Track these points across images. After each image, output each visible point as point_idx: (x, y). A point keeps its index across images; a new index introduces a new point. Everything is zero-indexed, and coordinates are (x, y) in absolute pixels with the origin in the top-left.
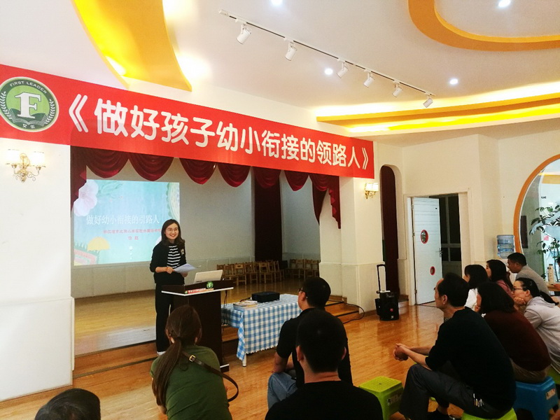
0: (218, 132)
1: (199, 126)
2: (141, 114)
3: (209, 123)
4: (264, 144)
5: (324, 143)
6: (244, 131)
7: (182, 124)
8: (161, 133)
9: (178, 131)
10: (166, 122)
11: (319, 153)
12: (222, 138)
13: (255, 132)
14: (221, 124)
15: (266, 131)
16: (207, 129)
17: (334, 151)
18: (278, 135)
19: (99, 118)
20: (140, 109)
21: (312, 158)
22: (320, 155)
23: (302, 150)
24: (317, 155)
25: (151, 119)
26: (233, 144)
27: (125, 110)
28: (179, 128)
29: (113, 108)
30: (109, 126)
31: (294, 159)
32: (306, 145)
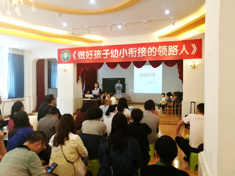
0: (111, 53)
1: (104, 52)
2: (88, 52)
3: (108, 50)
4: (129, 53)
5: (162, 47)
6: (121, 50)
7: (100, 53)
9: (98, 55)
10: (95, 53)
11: (158, 51)
13: (126, 50)
14: (112, 50)
15: (130, 48)
16: (107, 53)
17: (169, 49)
18: (136, 48)
21: (154, 54)
23: (149, 52)
24: (157, 52)
25: (91, 53)
26: (116, 56)
29: (82, 52)
31: (144, 56)
32: (151, 49)
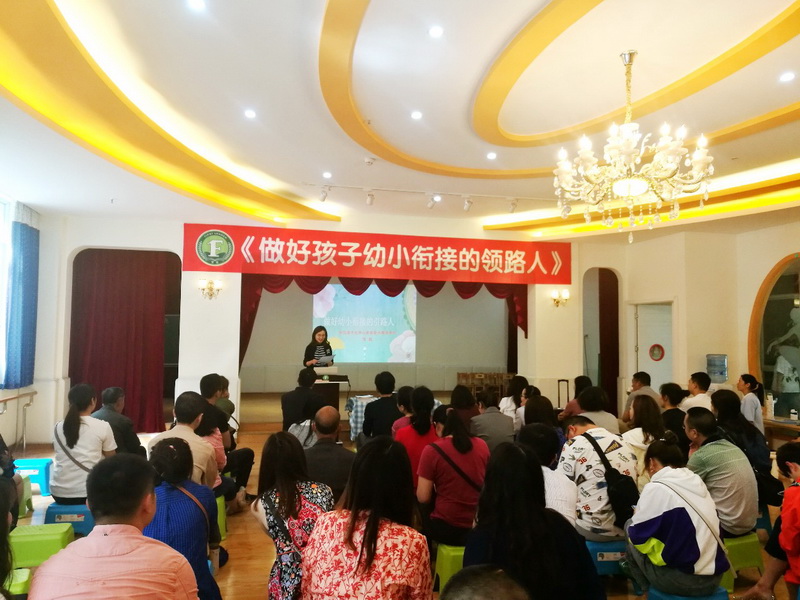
0: (365, 252)
1: (346, 249)
2: (295, 245)
3: (356, 245)
4: (414, 258)
5: (493, 251)
6: (392, 249)
7: (331, 250)
8: (312, 258)
9: (327, 255)
10: (317, 249)
11: (484, 261)
12: (368, 257)
13: (405, 249)
14: (368, 245)
15: (416, 247)
16: (355, 251)
17: (507, 258)
18: (431, 249)
19: (263, 252)
20: (295, 241)
21: (475, 267)
22: (486, 264)
23: (461, 260)
24: (481, 264)
25: (304, 248)
26: (380, 261)
27: (282, 243)
28: (328, 253)
29: (273, 243)
30: (270, 257)
31: (451, 270)
32: (468, 255)
